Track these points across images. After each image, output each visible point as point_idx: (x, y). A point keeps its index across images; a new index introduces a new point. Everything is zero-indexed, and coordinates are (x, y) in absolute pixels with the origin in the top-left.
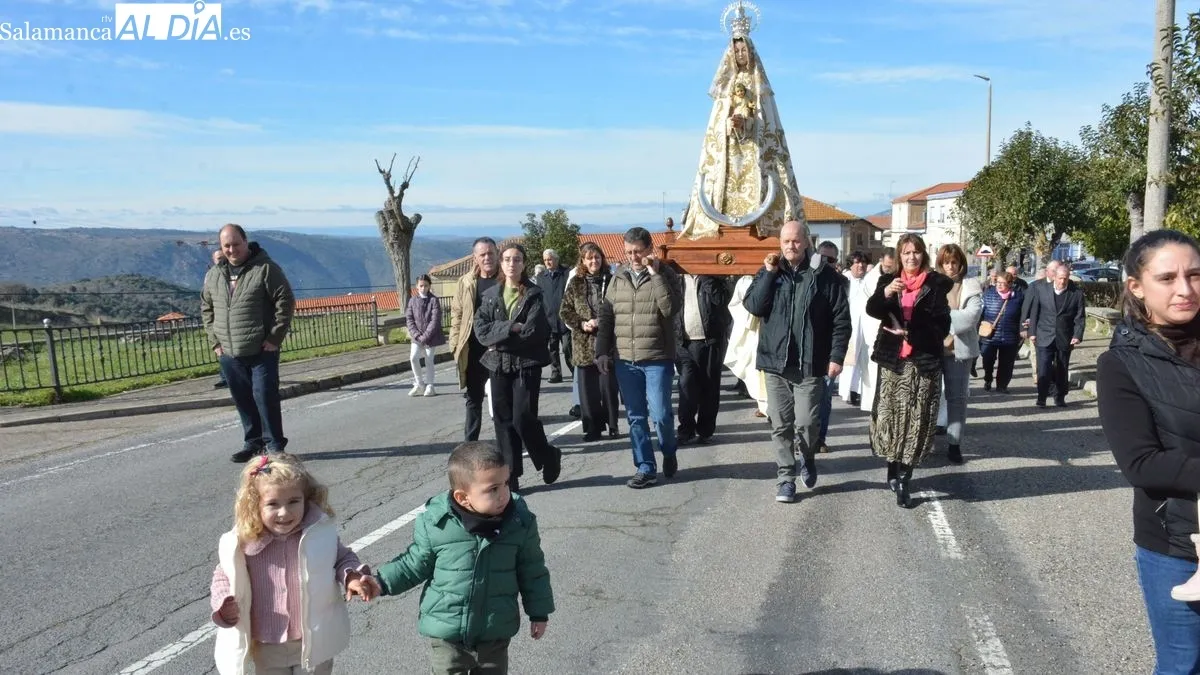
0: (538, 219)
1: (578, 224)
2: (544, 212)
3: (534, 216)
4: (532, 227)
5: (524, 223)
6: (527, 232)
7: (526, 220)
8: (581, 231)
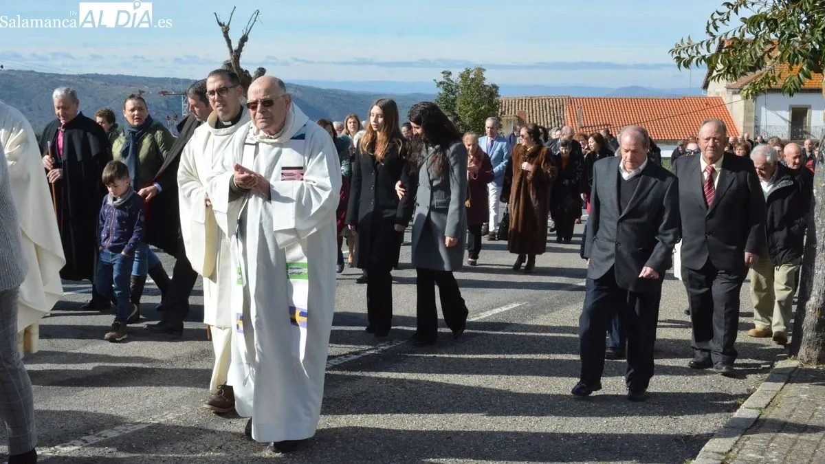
0: (455, 77)
1: (497, 84)
2: (462, 70)
3: (450, 73)
4: (448, 86)
5: (438, 81)
6: (441, 90)
7: (441, 78)
8: (500, 92)
